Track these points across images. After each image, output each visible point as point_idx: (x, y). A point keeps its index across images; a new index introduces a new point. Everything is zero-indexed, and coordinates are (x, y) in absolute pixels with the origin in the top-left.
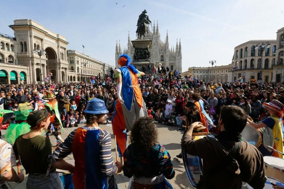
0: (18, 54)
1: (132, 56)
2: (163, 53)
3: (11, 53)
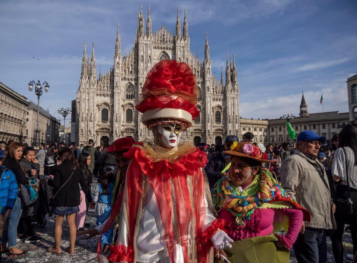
1: (124, 85)
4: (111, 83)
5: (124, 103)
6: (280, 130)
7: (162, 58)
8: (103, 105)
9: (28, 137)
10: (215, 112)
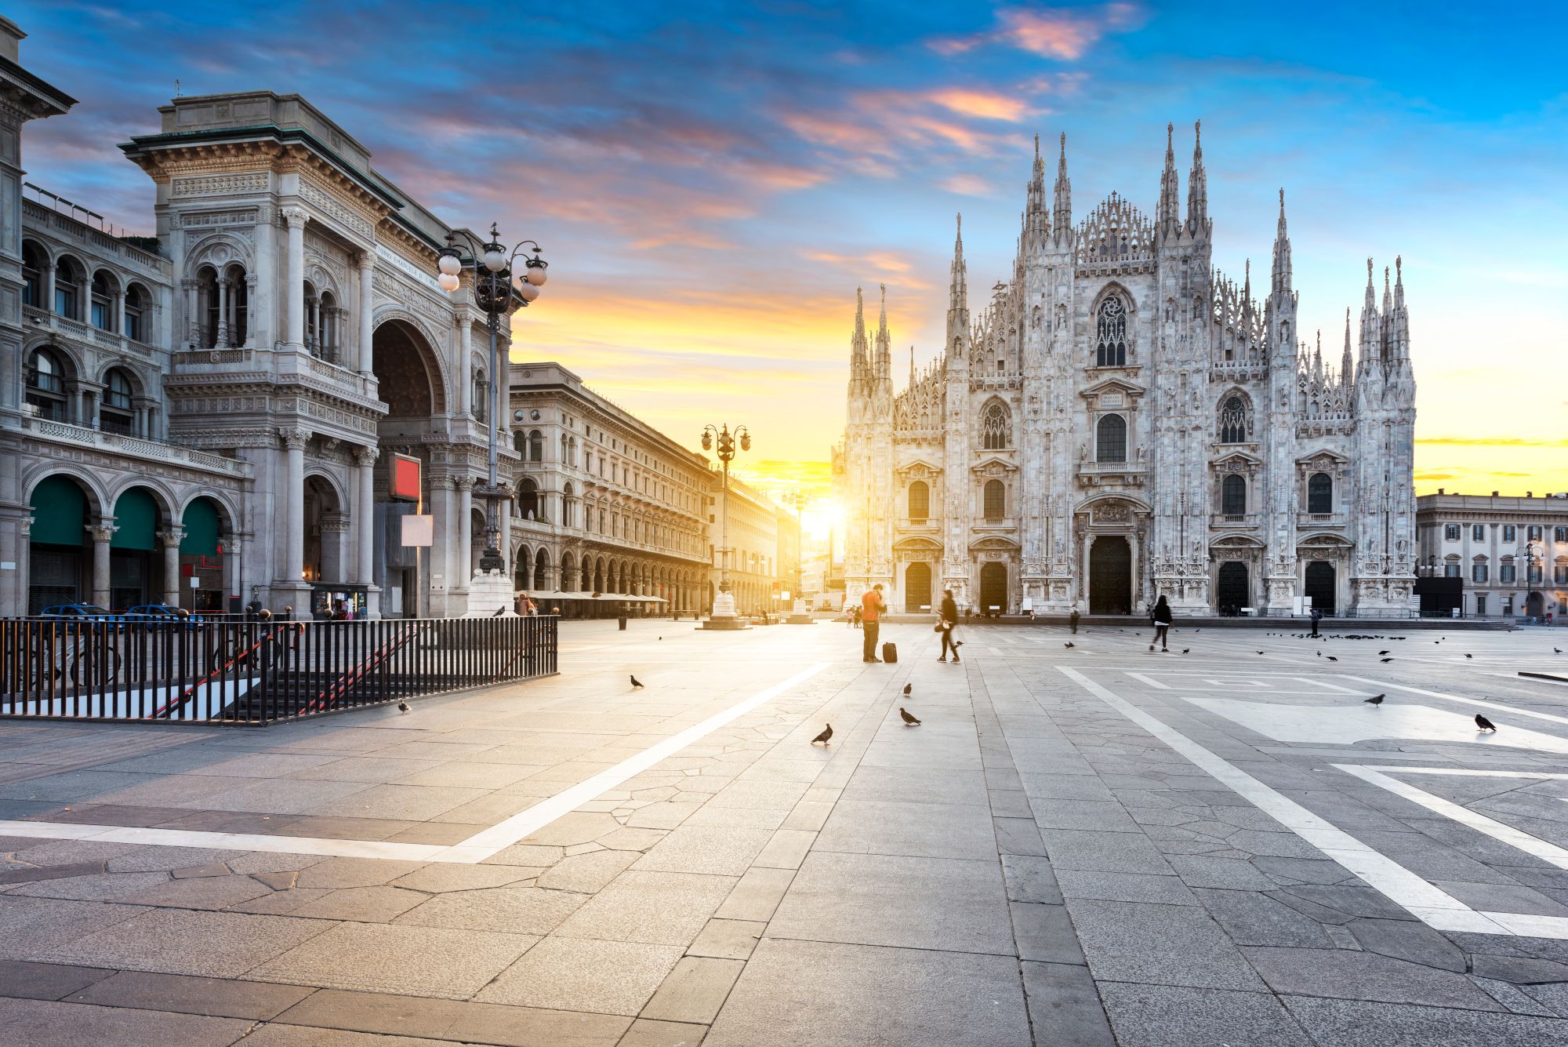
0: (172, 365)
1: (978, 406)
2: (1243, 378)
3: (124, 348)
4: (938, 402)
5: (979, 462)
6: (1509, 536)
7: (1108, 306)
8: (912, 472)
9: (716, 566)
10: (1307, 479)
